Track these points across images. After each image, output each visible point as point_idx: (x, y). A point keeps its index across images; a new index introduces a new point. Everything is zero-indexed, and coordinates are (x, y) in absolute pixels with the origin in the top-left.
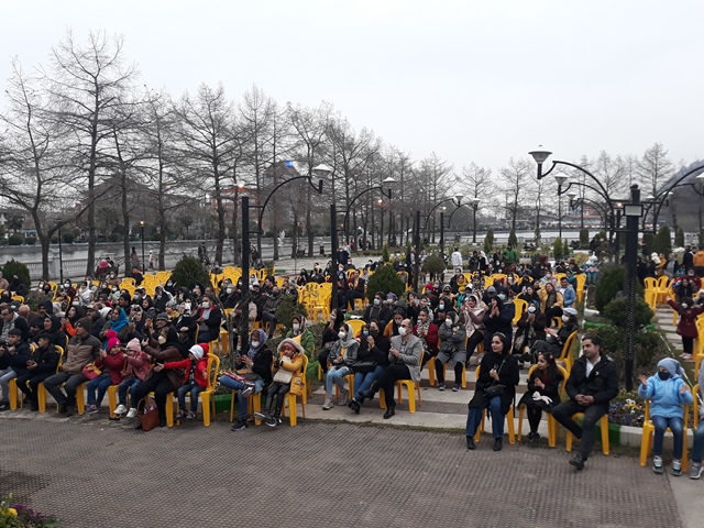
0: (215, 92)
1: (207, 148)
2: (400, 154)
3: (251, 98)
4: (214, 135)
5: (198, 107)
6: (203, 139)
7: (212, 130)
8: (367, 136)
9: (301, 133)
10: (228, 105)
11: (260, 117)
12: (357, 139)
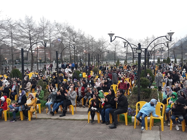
0: (30, 18)
1: (27, 35)
2: (91, 36)
3: (42, 19)
4: (29, 31)
5: (24, 22)
6: (26, 32)
7: (29, 29)
8: (80, 31)
9: (59, 30)
10: (34, 21)
11: (45, 25)
12: (77, 32)
